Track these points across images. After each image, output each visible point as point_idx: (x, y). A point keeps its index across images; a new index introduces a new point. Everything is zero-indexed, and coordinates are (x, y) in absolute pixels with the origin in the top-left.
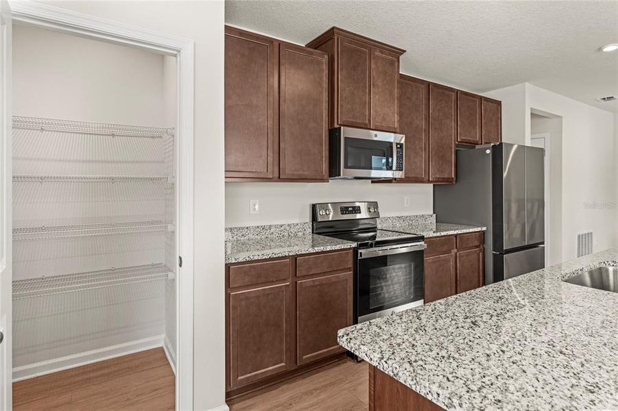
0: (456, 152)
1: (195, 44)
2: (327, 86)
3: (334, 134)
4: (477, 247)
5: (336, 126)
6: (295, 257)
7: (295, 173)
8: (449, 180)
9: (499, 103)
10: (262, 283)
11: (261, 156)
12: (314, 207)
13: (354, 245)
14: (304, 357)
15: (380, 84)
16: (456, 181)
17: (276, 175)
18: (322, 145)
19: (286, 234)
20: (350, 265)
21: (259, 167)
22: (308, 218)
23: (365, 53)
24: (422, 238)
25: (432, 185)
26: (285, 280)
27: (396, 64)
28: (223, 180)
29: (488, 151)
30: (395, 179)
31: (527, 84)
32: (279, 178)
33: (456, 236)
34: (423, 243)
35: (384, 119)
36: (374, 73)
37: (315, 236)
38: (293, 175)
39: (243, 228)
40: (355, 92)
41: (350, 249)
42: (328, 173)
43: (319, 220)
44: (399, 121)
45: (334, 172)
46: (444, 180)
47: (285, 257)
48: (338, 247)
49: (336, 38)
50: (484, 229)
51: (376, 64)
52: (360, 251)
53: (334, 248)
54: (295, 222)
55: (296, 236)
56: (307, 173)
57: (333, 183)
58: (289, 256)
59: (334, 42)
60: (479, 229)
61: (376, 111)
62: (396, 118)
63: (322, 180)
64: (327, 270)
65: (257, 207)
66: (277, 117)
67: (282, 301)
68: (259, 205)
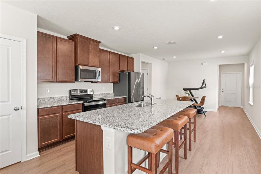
0: (119, 74)
1: (26, 40)
2: (74, 52)
3: (76, 68)
4: (124, 102)
5: (77, 65)
6: (62, 106)
7: (63, 80)
8: (117, 82)
9: (133, 59)
10: (50, 114)
11: (50, 74)
12: (70, 91)
13: (82, 102)
14: (65, 137)
15: (93, 52)
16: (119, 82)
17: (56, 80)
18: (72, 71)
19: (60, 100)
20: (81, 108)
21: (49, 78)
22: (68, 95)
23: (87, 42)
24: (105, 100)
25: (112, 84)
26: (58, 113)
27: (98, 46)
28: (37, 82)
29: (127, 74)
30: (98, 82)
31: (140, 54)
32: (57, 81)
33: (117, 99)
34: (105, 101)
35: (94, 63)
36: (90, 49)
37: (71, 100)
38: (62, 80)
39: (43, 98)
40: (84, 54)
41: (81, 103)
42: (74, 80)
43: (72, 95)
44: (99, 64)
45: (76, 79)
46: (115, 82)
47: (59, 106)
48: (77, 103)
49: (77, 37)
50: (126, 97)
51: (91, 45)
52: (84, 104)
53: (75, 103)
54: (63, 96)
55: (63, 100)
56: (67, 80)
57: (76, 83)
58: (60, 106)
59: (76, 38)
60: (124, 97)
61: (91, 60)
62: (98, 63)
63: (72, 82)
64: (73, 110)
65: (48, 91)
66: (56, 61)
67: (57, 120)
68: (49, 91)
